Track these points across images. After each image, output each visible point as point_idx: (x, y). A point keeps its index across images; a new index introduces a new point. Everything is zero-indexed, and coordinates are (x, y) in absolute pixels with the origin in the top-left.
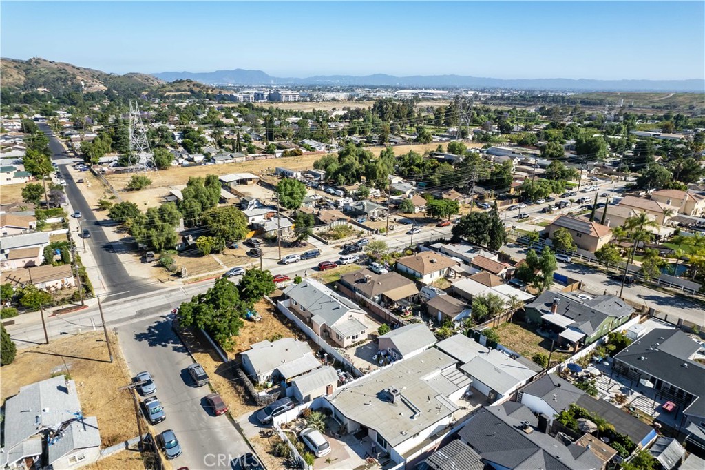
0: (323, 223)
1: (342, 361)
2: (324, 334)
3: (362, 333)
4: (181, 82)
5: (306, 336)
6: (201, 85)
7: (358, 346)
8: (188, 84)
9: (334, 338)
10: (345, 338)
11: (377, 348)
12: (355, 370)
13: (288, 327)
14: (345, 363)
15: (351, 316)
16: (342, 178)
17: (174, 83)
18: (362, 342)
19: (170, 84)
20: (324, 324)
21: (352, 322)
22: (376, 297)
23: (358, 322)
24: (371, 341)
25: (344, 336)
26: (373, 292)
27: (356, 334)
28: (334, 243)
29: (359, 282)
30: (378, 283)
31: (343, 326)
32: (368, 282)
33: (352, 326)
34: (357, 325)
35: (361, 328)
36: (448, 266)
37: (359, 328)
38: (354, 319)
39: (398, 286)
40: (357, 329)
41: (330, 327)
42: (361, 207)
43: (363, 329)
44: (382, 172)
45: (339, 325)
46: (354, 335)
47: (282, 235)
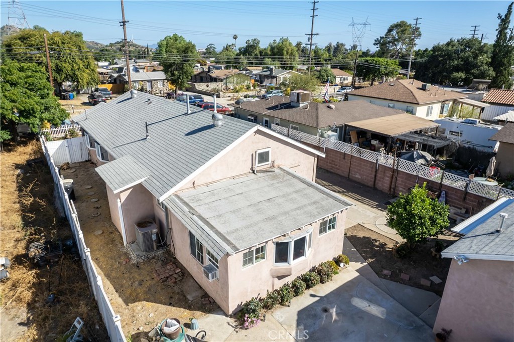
0: (215, 80)
3: (323, 230)
9: (183, 253)
16: (244, 61)
18: (321, 274)
20: (140, 185)
21: (272, 182)
22: (330, 133)
23: (295, 180)
24: (359, 265)
25: (228, 249)
26: (319, 120)
27: (298, 236)
28: (229, 97)
29: (279, 108)
30: (328, 107)
31: (226, 196)
32: (301, 105)
33: (273, 194)
34: (296, 192)
35: (315, 203)
36: (455, 98)
37: (310, 205)
38: (277, 171)
39: (377, 115)
40: (298, 209)
41: (161, 199)
42: (269, 73)
43: (327, 211)
44: (290, 51)
45: (206, 189)
46: (283, 240)
47: (152, 88)
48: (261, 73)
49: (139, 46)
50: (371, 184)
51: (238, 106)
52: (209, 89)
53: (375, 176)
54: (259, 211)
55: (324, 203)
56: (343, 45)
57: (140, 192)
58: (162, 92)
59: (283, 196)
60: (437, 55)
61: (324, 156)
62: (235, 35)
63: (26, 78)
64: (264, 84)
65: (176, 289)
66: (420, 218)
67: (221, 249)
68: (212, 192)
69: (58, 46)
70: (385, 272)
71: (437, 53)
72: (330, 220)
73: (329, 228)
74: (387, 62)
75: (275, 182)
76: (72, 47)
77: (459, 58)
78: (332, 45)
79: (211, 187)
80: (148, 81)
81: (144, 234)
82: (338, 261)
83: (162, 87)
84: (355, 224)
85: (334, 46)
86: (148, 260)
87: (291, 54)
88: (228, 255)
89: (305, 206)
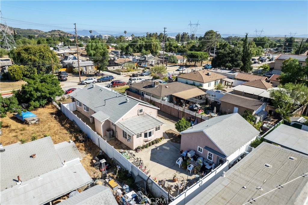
0: (117, 65)
1: (130, 170)
2: (108, 133)
3: (156, 130)
4: (55, 31)
5: (83, 137)
6: (64, 32)
7: (153, 147)
8: (58, 32)
9: (120, 137)
10: (135, 137)
11: (179, 148)
12: (154, 186)
13: (65, 128)
14: (136, 174)
15: (141, 111)
16: (131, 50)
17: (51, 31)
18: (157, 141)
19: (49, 32)
20: (107, 120)
21: (143, 118)
22: (166, 98)
23: (150, 117)
24: (168, 140)
25: (133, 134)
26: (162, 93)
27: (150, 131)
28: (125, 74)
29: (147, 87)
30: (166, 87)
31: (131, 122)
32: (155, 86)
33: (144, 121)
34: (150, 120)
35: (154, 123)
36: (221, 78)
37: (153, 124)
38: (145, 114)
39: (184, 89)
40: (150, 125)
41: (115, 124)
42: (144, 59)
43: (157, 125)
44: (155, 45)
45: (126, 120)
46: (146, 132)
47: (86, 70)
48: (140, 59)
49: (66, 33)
50: (177, 116)
51: (131, 86)
52: (115, 70)
53: (178, 114)
54: (140, 126)
55: (157, 123)
56: (186, 34)
57: (108, 122)
58: (92, 72)
59: (146, 122)
60: (220, 55)
61: (159, 109)
62: (125, 31)
63: (52, 80)
64: (142, 65)
65: (120, 146)
66: (182, 126)
67: (132, 134)
68: (128, 121)
69: (43, 53)
70: (174, 141)
71: (219, 54)
72: (158, 127)
73: (158, 130)
74: (202, 54)
75: (144, 118)
76: (49, 53)
77: (229, 56)
78: (180, 35)
79: (127, 120)
80: (84, 66)
81: (109, 133)
82: (161, 139)
83: (91, 69)
84: (169, 129)
85: (181, 35)
86: (110, 140)
87: (156, 46)
88: (133, 135)
89: (152, 124)
